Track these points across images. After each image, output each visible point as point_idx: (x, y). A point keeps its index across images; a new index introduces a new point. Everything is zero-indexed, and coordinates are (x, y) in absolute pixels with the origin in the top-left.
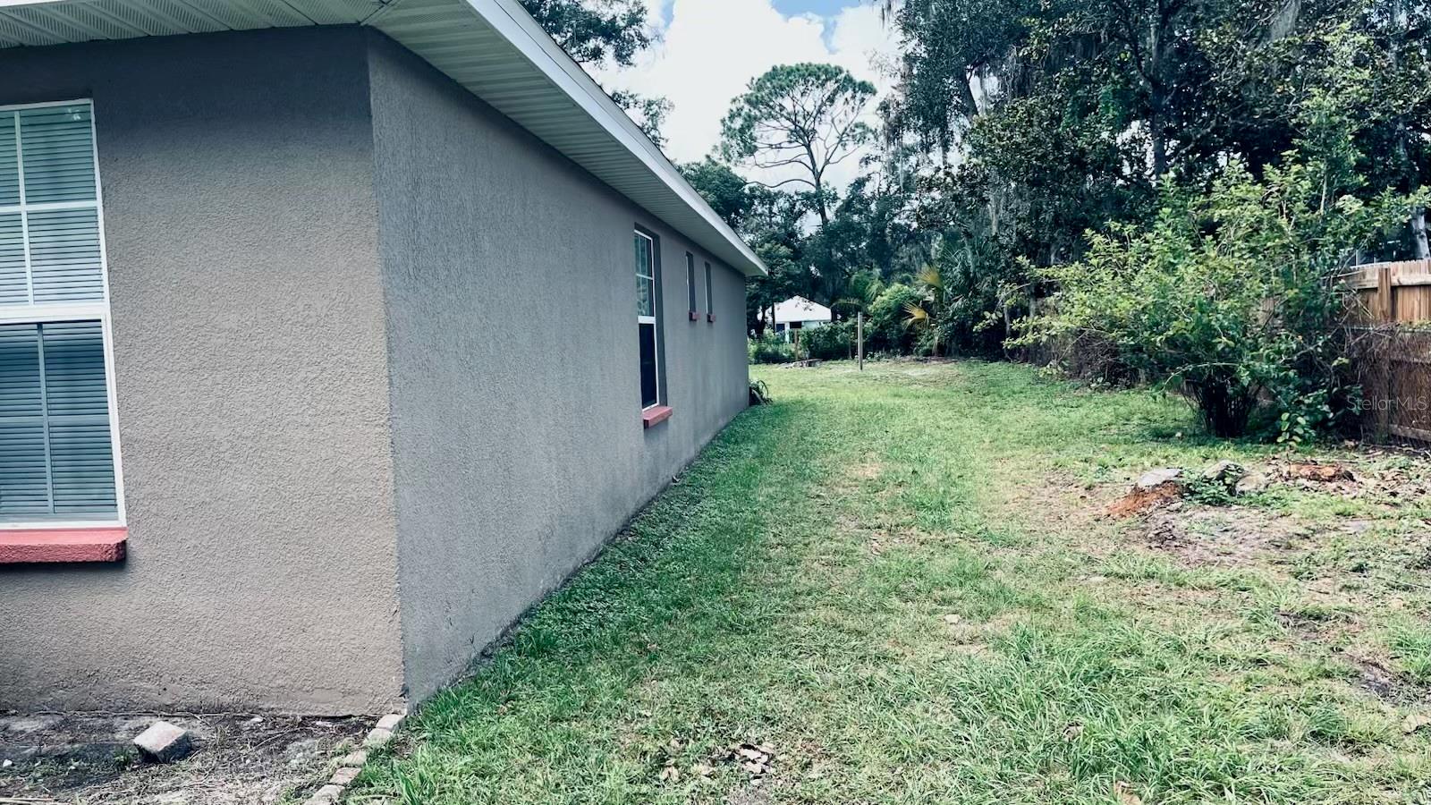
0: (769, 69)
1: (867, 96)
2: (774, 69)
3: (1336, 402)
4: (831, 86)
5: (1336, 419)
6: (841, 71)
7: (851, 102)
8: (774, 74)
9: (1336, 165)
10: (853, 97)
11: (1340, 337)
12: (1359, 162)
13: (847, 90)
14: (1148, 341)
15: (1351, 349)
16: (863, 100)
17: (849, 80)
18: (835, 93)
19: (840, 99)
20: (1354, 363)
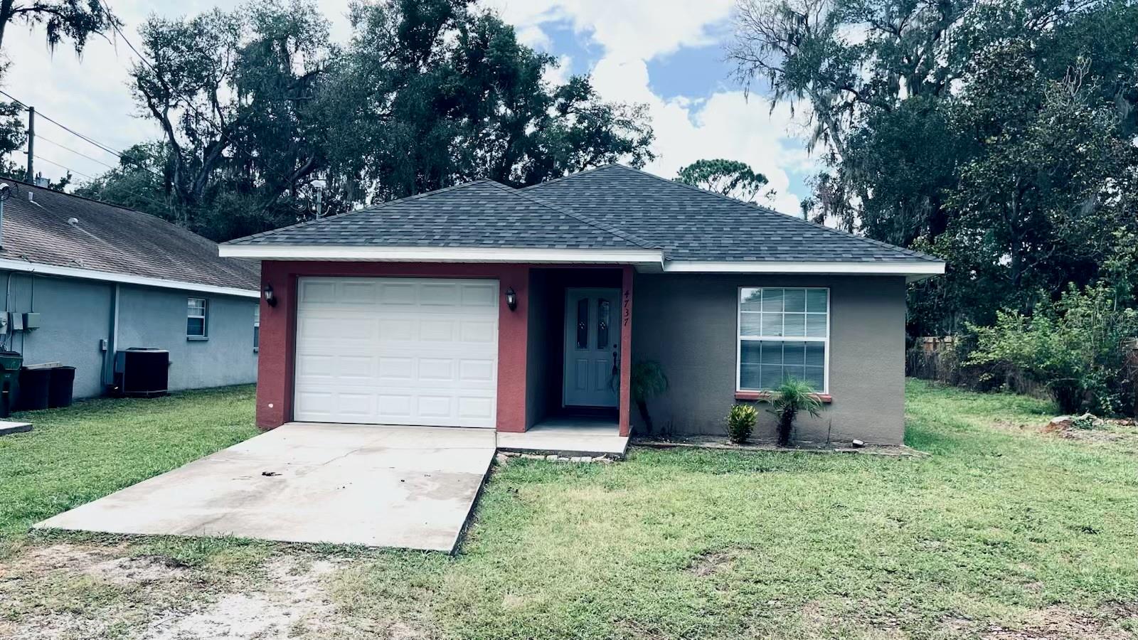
0: (695, 162)
1: (762, 185)
2: (698, 162)
3: (1123, 400)
4: (736, 175)
5: (1123, 407)
6: (746, 167)
7: (748, 187)
8: (698, 165)
9: (1121, 291)
10: (750, 184)
11: (1125, 370)
12: (1132, 289)
13: (747, 179)
14: (1036, 366)
15: (1130, 376)
16: (757, 186)
17: (750, 173)
18: (737, 180)
19: (740, 185)
20: (1132, 382)
